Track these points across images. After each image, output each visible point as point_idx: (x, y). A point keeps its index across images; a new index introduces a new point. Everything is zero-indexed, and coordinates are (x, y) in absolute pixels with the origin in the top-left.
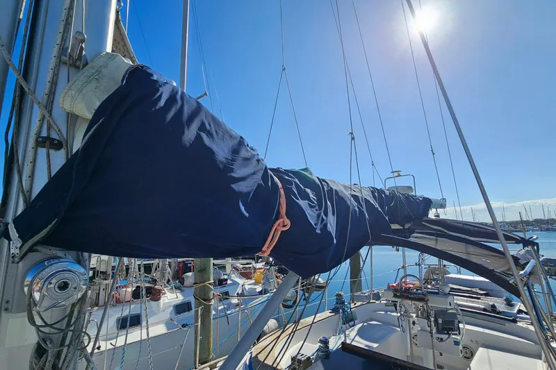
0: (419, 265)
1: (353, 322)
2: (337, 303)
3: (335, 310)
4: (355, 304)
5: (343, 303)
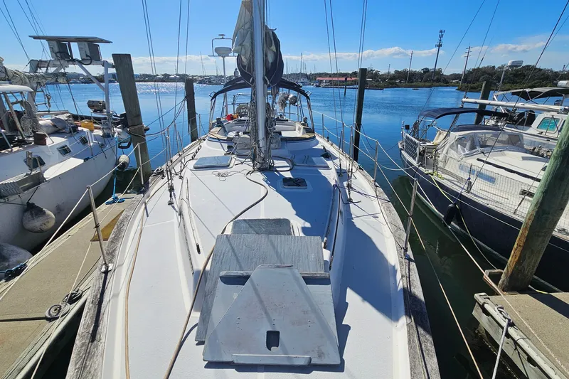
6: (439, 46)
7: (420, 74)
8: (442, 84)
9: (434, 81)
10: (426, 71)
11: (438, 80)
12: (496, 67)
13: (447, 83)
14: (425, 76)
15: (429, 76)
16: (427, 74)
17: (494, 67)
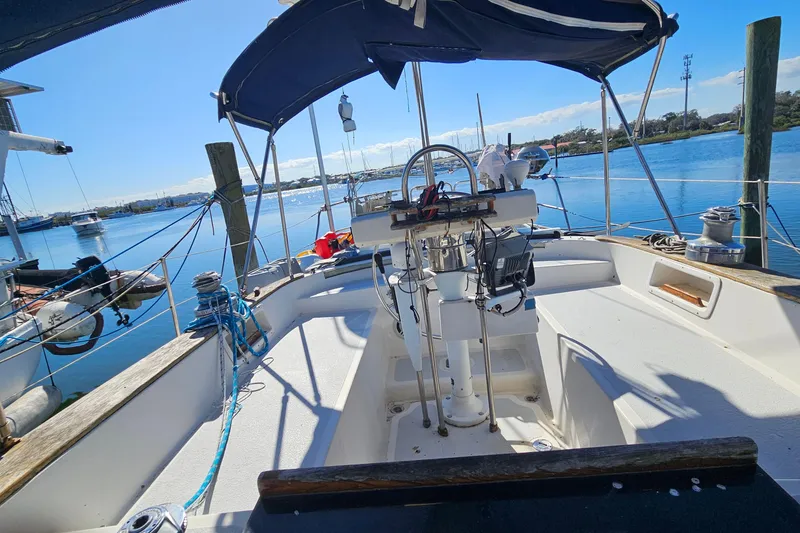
0: (350, 200)
1: (261, 342)
2: (204, 306)
3: (204, 328)
4: (257, 293)
5: (224, 298)
6: (687, 78)
7: (662, 122)
8: (703, 131)
9: (687, 129)
10: (671, 117)
11: (695, 127)
12: (793, 93)
13: (710, 128)
14: (670, 124)
15: (676, 125)
16: (674, 121)
17: (789, 92)
